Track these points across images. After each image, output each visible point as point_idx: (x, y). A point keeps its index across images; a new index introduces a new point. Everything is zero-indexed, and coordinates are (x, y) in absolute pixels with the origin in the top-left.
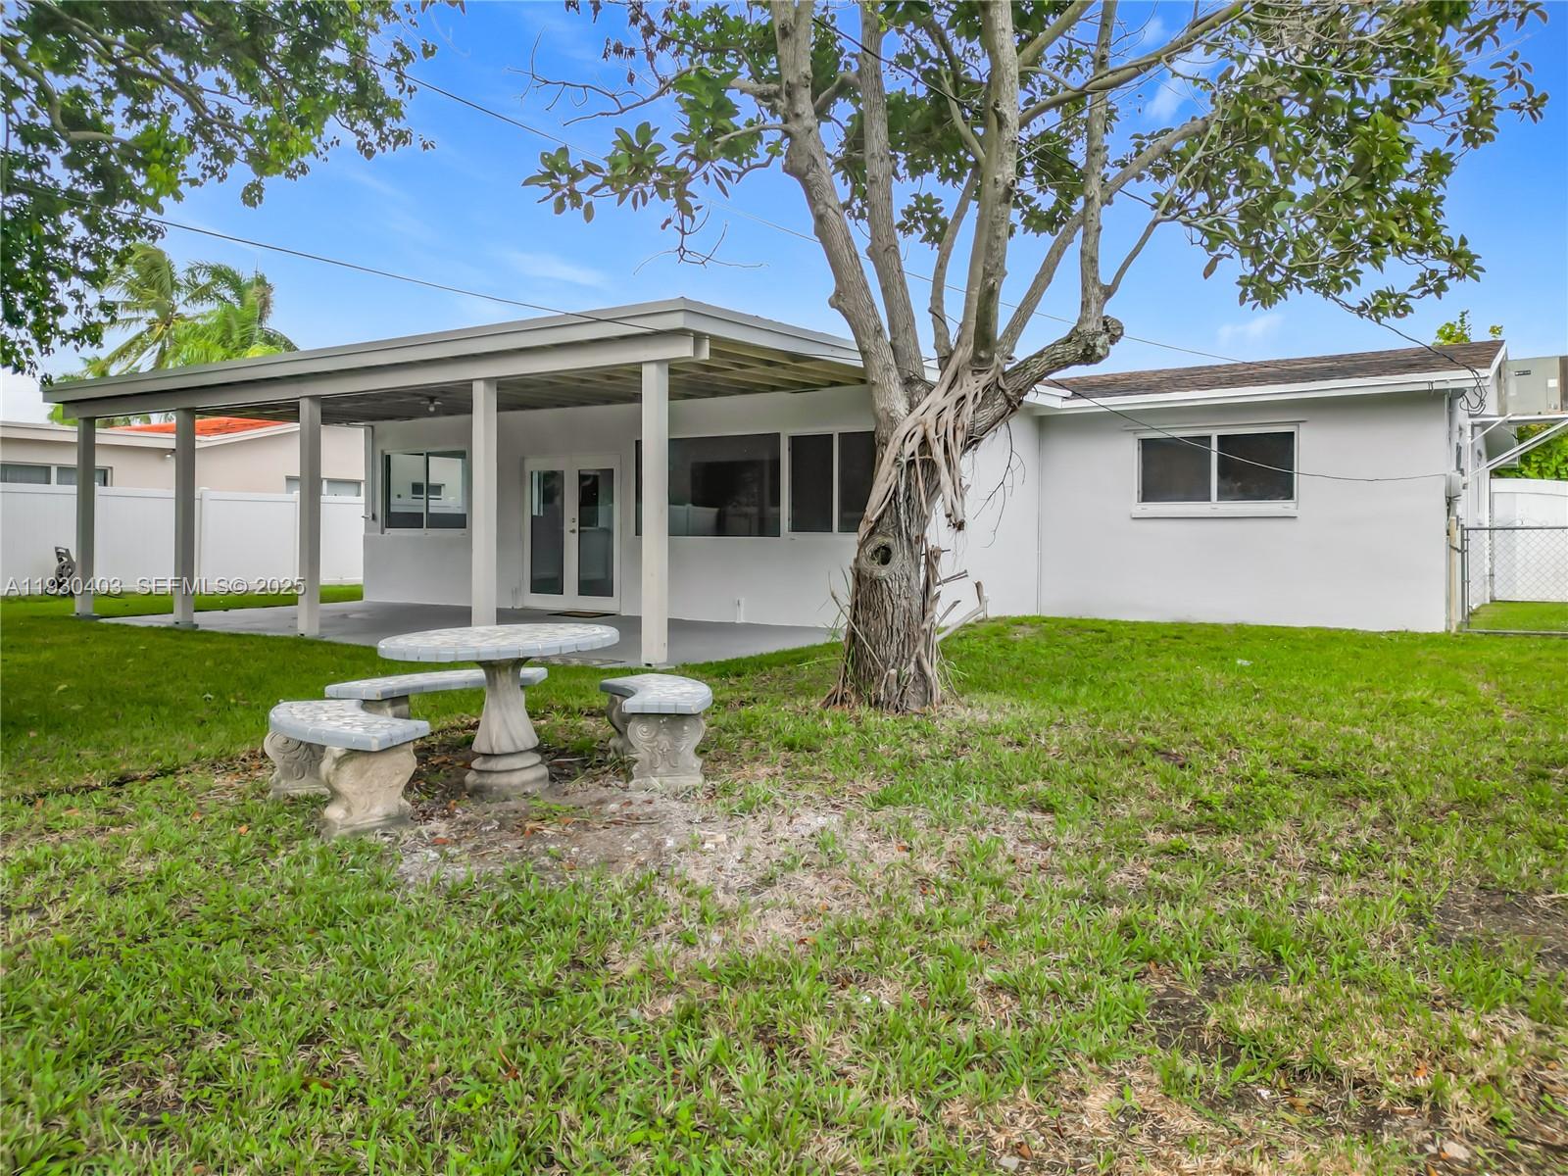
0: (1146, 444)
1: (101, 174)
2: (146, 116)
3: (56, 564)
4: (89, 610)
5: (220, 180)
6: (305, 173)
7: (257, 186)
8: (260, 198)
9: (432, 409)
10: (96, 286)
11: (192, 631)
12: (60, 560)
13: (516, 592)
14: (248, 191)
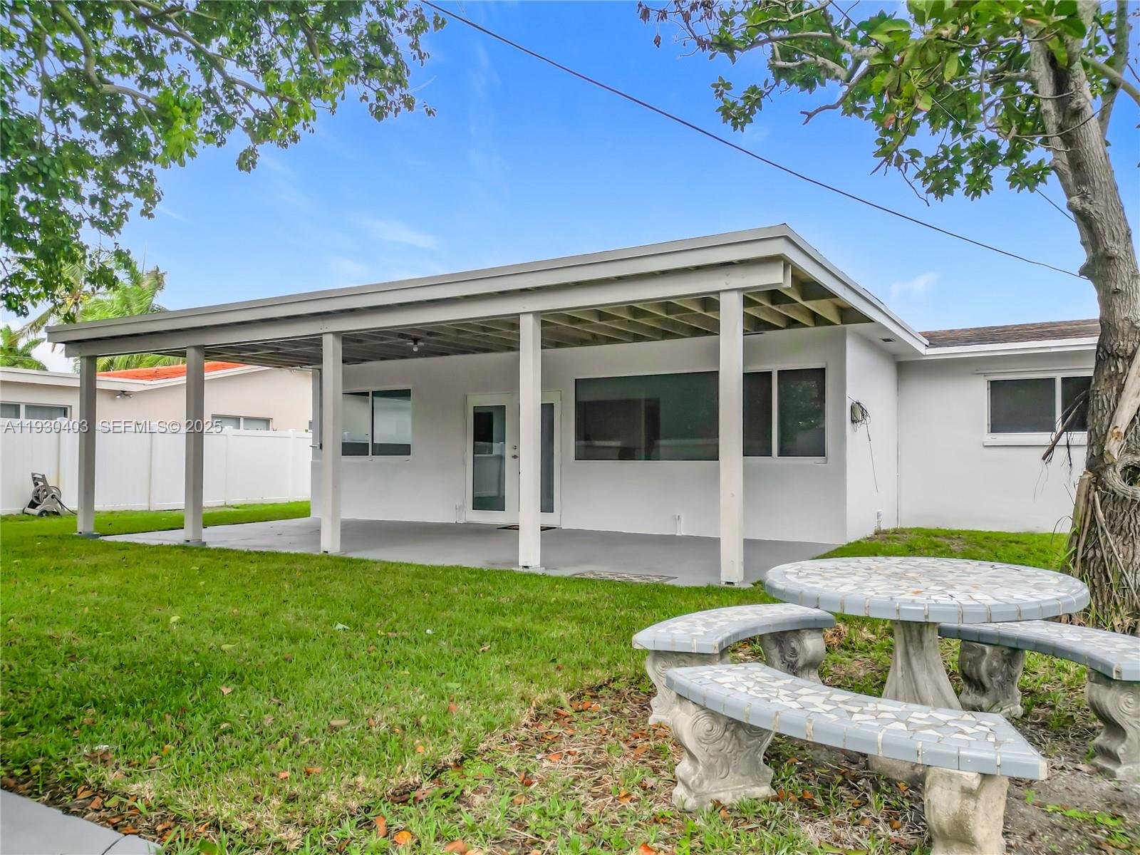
0: (994, 384)
1: (116, 134)
2: (157, 84)
3: (32, 488)
4: (91, 529)
5: (219, 145)
6: (296, 142)
7: (252, 152)
8: (254, 163)
9: (415, 349)
10: (111, 234)
11: (202, 548)
12: (36, 484)
13: (459, 509)
14: (244, 156)
